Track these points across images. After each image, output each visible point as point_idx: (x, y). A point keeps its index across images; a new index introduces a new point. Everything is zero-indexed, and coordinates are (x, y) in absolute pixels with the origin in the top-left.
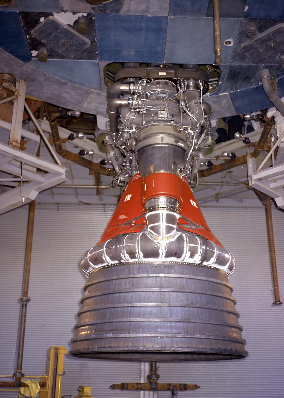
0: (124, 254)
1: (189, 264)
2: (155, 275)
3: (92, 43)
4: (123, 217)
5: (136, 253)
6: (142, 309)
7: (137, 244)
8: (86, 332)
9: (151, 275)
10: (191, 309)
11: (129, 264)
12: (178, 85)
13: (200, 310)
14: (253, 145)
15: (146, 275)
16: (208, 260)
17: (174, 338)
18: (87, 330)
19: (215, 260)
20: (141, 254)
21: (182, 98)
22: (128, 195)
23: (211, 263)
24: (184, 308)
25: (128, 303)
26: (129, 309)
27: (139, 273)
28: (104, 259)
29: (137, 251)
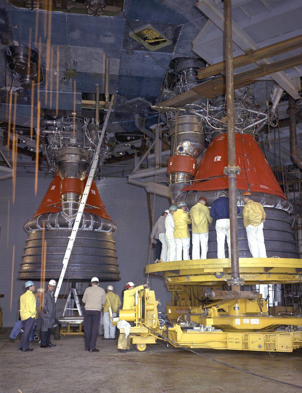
0: (48, 225)
1: (86, 231)
2: (65, 237)
3: (28, 99)
4: (49, 200)
5: (55, 225)
6: (58, 256)
7: (55, 220)
8: (26, 268)
9: (63, 237)
10: (85, 256)
11: (51, 230)
12: (84, 120)
13: (90, 256)
14: (137, 149)
15: (60, 237)
16: (97, 228)
17: (74, 272)
18: (27, 266)
19: (102, 228)
20: (58, 225)
21: (86, 130)
22: (53, 186)
23: (100, 229)
24: (81, 256)
25: (50, 252)
26: (51, 256)
27: (57, 236)
28: (37, 227)
29: (56, 224)
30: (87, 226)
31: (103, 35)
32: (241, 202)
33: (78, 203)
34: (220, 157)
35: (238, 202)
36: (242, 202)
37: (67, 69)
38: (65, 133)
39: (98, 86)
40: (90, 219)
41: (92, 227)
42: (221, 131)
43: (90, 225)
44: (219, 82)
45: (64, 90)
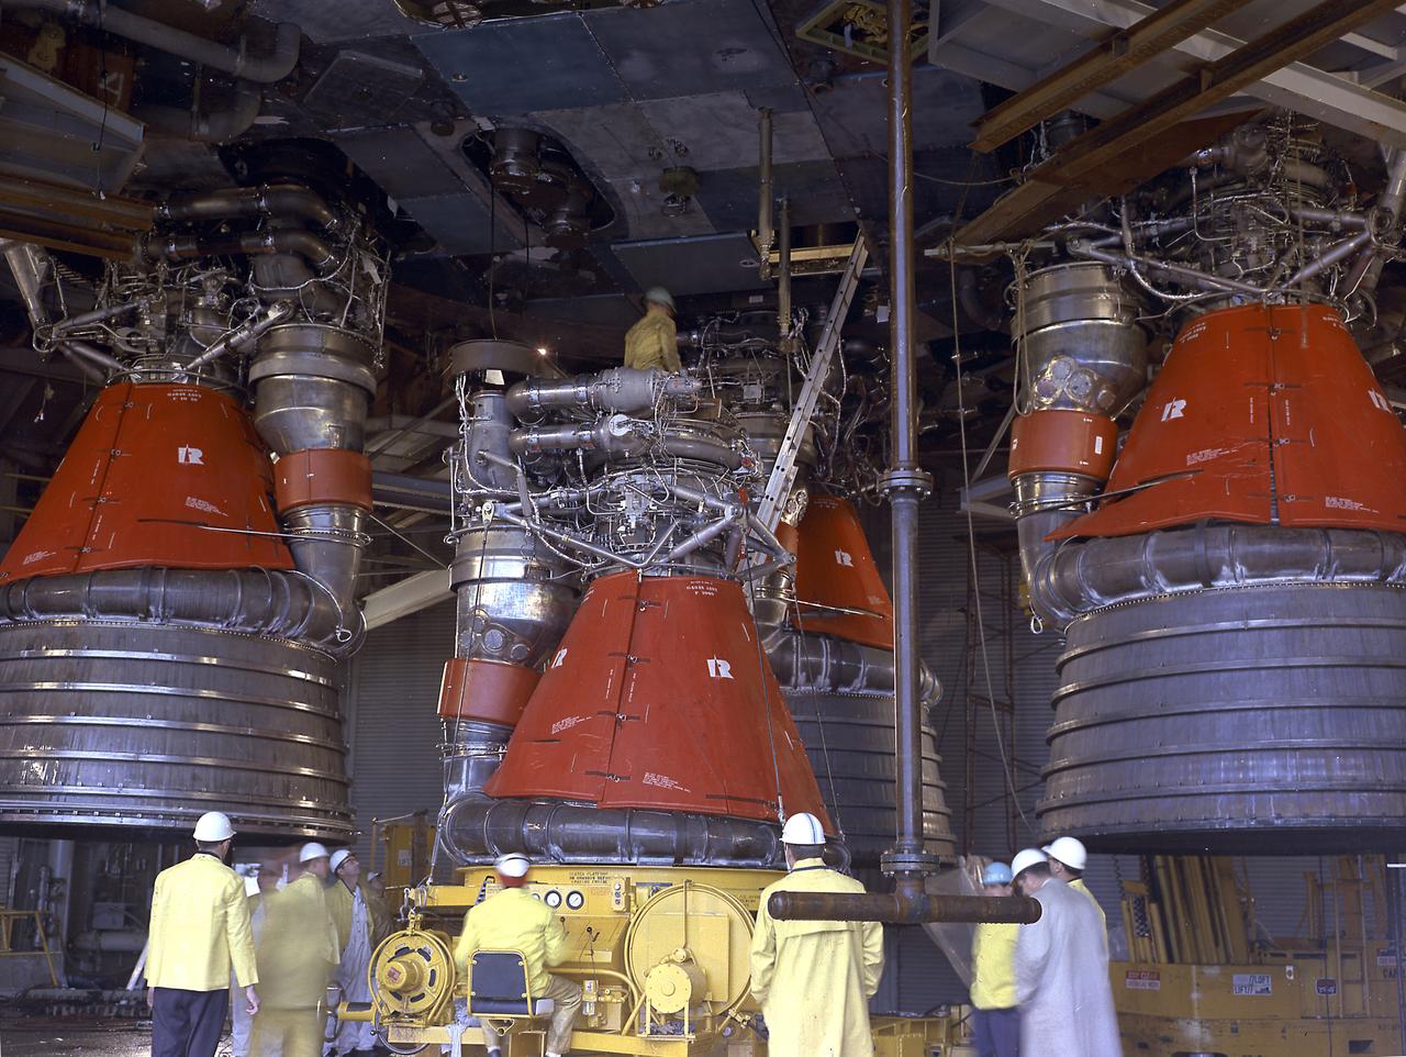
16: (847, 684)
19: (865, 684)
23: (858, 687)
30: (810, 680)
31: (720, 52)
32: (1233, 570)
33: (774, 600)
34: (1182, 404)
35: (1224, 568)
36: (1238, 571)
37: (665, 170)
38: (729, 367)
39: (785, 203)
40: (819, 653)
41: (828, 681)
42: (1192, 303)
43: (820, 673)
44: (1075, 149)
45: (691, 234)
